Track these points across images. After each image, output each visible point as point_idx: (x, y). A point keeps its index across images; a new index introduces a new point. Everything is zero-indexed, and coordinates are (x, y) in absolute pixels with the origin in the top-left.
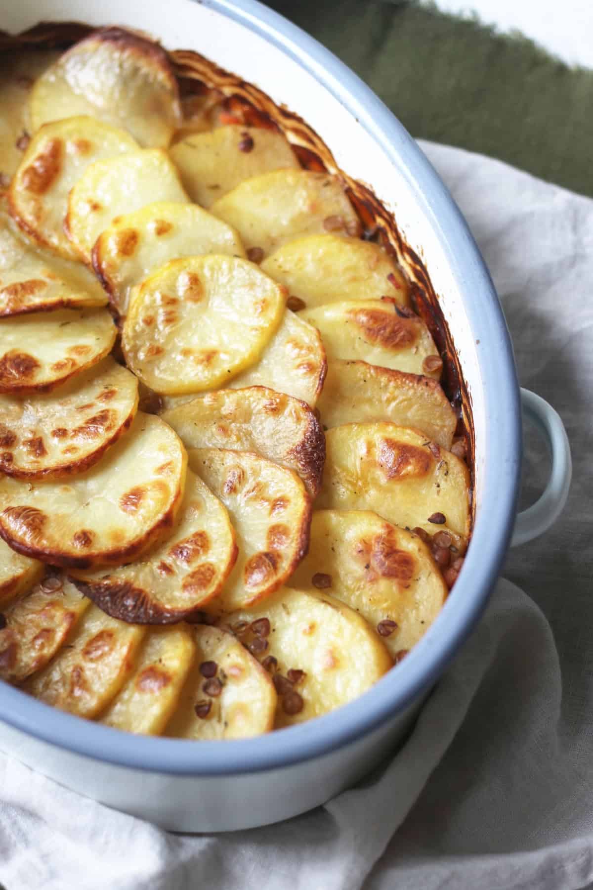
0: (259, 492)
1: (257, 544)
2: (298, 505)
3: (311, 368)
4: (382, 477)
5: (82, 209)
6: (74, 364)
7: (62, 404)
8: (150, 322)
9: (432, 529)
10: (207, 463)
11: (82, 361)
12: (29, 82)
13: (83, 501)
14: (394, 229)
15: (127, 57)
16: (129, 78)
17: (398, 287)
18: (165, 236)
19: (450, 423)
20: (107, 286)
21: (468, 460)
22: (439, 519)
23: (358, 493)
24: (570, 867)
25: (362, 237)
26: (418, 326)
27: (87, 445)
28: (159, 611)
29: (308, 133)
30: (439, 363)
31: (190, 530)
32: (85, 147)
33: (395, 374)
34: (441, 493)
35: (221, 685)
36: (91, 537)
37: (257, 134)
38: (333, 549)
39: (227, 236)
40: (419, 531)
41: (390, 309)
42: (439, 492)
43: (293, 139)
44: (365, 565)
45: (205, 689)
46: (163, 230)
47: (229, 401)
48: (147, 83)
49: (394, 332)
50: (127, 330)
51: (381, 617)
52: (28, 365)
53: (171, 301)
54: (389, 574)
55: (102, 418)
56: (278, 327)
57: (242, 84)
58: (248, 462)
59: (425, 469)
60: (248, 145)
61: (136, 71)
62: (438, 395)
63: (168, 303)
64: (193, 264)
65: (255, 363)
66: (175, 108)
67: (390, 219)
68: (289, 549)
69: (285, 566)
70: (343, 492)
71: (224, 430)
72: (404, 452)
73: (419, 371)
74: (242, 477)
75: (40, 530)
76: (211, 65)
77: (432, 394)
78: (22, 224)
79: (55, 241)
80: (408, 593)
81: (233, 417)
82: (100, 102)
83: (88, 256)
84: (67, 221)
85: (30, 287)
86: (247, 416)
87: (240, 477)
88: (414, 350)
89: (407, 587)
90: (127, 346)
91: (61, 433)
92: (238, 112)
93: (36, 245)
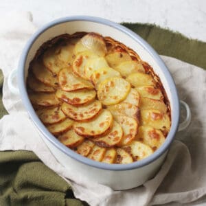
0: (128, 123)
1: (127, 133)
2: (135, 125)
3: (137, 99)
4: (152, 120)
5: (87, 70)
6: (88, 100)
8: (103, 91)
9: (163, 129)
10: (116, 118)
11: (90, 99)
12: (74, 44)
13: (92, 126)
14: (153, 71)
15: (95, 39)
16: (95, 43)
17: (154, 83)
19: (166, 110)
20: (94, 84)
21: (170, 116)
22: (164, 127)
23: (148, 123)
24: (194, 195)
25: (146, 73)
26: (158, 90)
27: (92, 115)
28: (108, 145)
29: (134, 53)
30: (163, 97)
31: (114, 131)
32: (87, 57)
33: (154, 100)
35: (122, 159)
36: (94, 132)
37: (123, 54)
38: (143, 133)
39: (118, 74)
40: (161, 130)
41: (153, 87)
42: (164, 122)
43: (131, 54)
44: (150, 136)
45: (118, 160)
46: (105, 73)
47: (120, 106)
48: (100, 44)
49: (154, 92)
50: (98, 93)
51: (153, 146)
52: (78, 100)
53: (107, 87)
54: (155, 138)
55: (95, 109)
56: (129, 91)
57: (120, 43)
58: (125, 117)
59: (161, 118)
60: (121, 56)
61: (97, 42)
62: (163, 103)
64: (111, 79)
65: (125, 98)
66: (105, 49)
67: (152, 69)
68: (134, 133)
69: (133, 136)
70: (144, 123)
71: (120, 112)
72: (157, 115)
73: (159, 99)
74: (124, 120)
75: (83, 131)
76: (113, 40)
78: (75, 73)
79: (82, 76)
81: (121, 109)
82: (90, 48)
83: (89, 79)
84: (85, 72)
85: (78, 85)
86: (124, 109)
88: (158, 95)
89: (158, 140)
90: (98, 96)
91: (86, 113)
92: (119, 49)
93: (79, 77)
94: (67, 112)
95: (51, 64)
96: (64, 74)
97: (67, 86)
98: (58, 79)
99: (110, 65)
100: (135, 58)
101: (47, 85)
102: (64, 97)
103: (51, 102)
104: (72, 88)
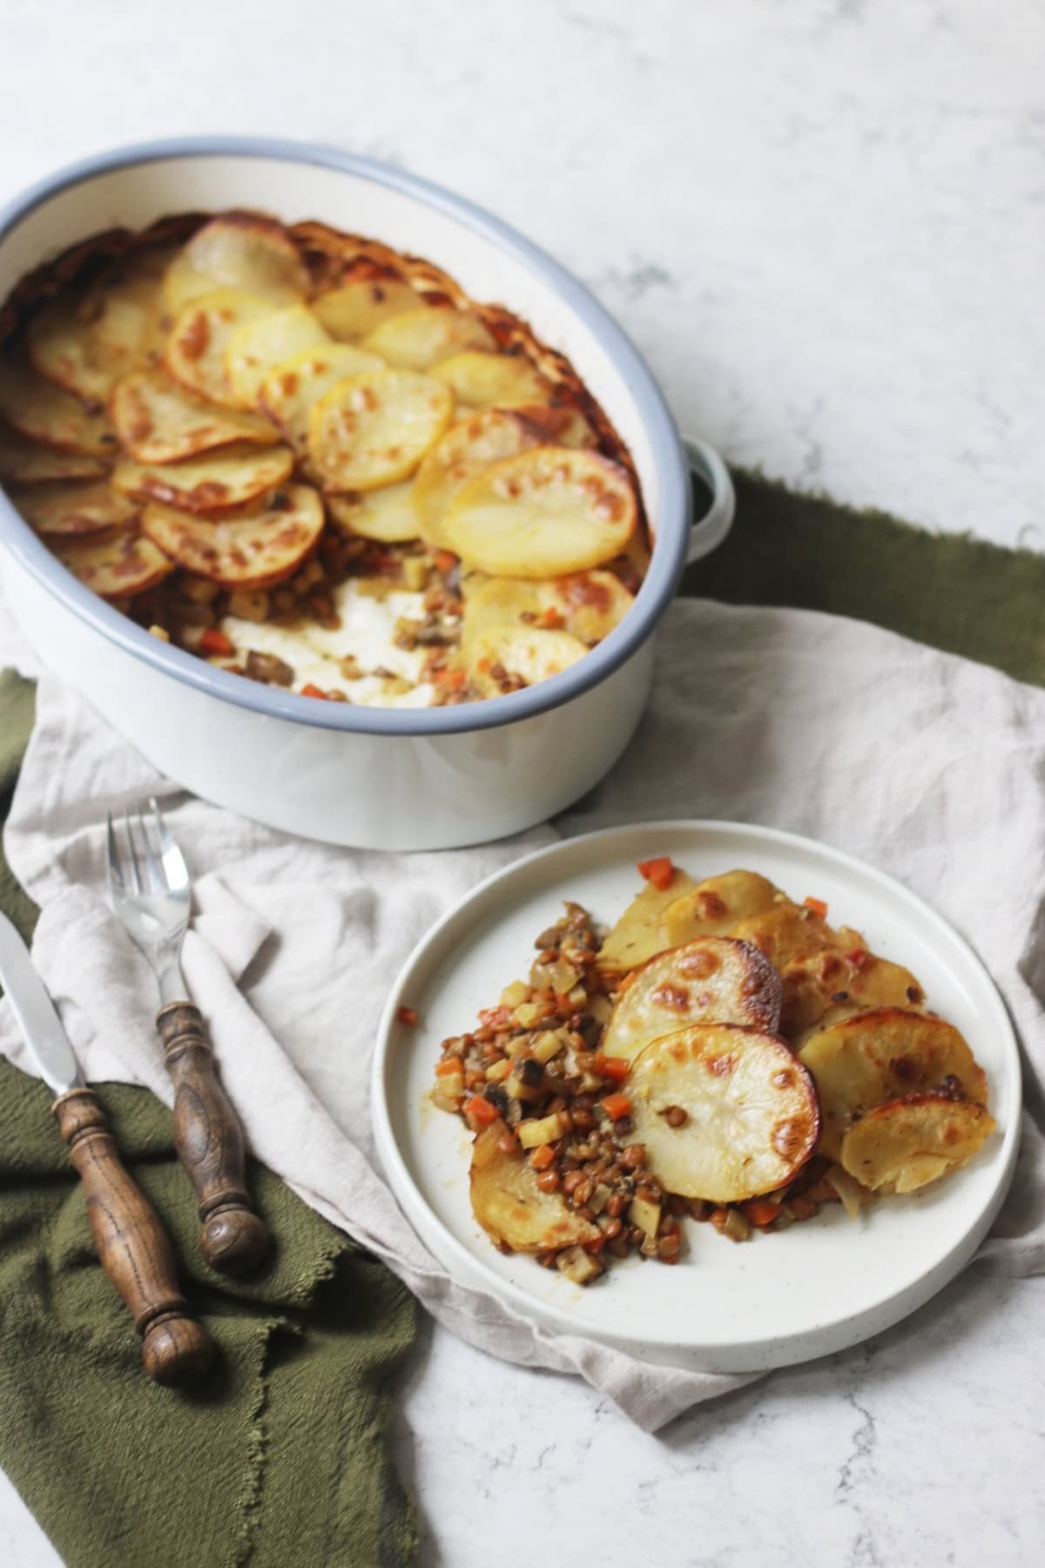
5: (237, 366)
8: (333, 433)
15: (251, 236)
16: (255, 255)
18: (322, 373)
20: (276, 422)
27: (286, 554)
29: (437, 275)
32: (227, 316)
37: (388, 287)
43: (420, 285)
46: (319, 369)
48: (273, 259)
50: (308, 450)
52: (220, 490)
53: (349, 415)
57: (363, 242)
60: (379, 296)
61: (260, 248)
63: (346, 416)
64: (362, 381)
66: (304, 276)
76: (332, 231)
78: (184, 387)
79: (217, 396)
82: (232, 280)
83: (253, 402)
84: (227, 378)
85: (206, 431)
92: (363, 270)
93: (203, 402)
94: (172, 541)
95: (69, 364)
96: (134, 393)
97: (158, 443)
98: (111, 421)
99: (336, 335)
100: (440, 299)
101: (64, 451)
102: (151, 482)
103: (97, 514)
104: (183, 447)
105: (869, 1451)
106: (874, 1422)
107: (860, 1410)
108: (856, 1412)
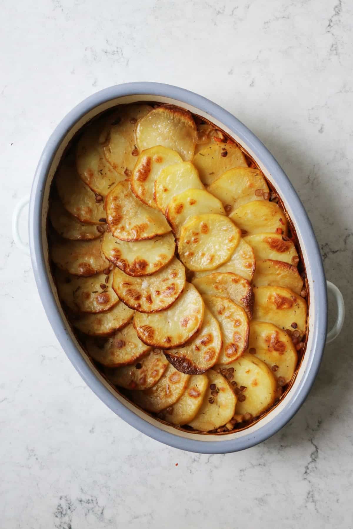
1: (230, 337)
2: (245, 325)
3: (250, 266)
4: (274, 307)
5: (160, 190)
6: (161, 264)
7: (156, 279)
8: (188, 242)
9: (292, 329)
10: (211, 302)
11: (164, 262)
13: (167, 321)
15: (176, 116)
17: (283, 224)
18: (193, 205)
19: (301, 284)
20: (171, 225)
22: (295, 325)
25: (270, 200)
26: (290, 244)
27: (168, 300)
28: (195, 368)
30: (298, 260)
33: (281, 264)
34: (296, 315)
35: (217, 393)
36: (171, 339)
37: (229, 148)
38: (256, 338)
39: (218, 205)
40: (287, 331)
41: (280, 237)
42: (295, 314)
43: (243, 151)
44: (268, 346)
45: (212, 393)
46: (193, 203)
49: (281, 247)
50: (180, 244)
51: (273, 365)
52: (144, 265)
54: (276, 350)
55: (173, 288)
56: (237, 245)
58: (226, 303)
59: (291, 306)
60: (225, 154)
61: (179, 121)
62: (297, 274)
63: (195, 235)
64: (206, 219)
65: (229, 259)
68: (242, 344)
69: (240, 351)
70: (260, 314)
71: (217, 288)
72: (283, 300)
73: (290, 262)
75: (152, 337)
77: (295, 274)
78: (137, 196)
79: (150, 202)
80: (283, 356)
81: (221, 283)
83: (163, 211)
84: (155, 195)
85: (142, 228)
86: (226, 283)
87: (223, 309)
88: (289, 253)
89: (283, 354)
90: (180, 251)
91: (158, 293)
105: (315, 461)
106: (318, 450)
107: (314, 445)
108: (312, 446)
